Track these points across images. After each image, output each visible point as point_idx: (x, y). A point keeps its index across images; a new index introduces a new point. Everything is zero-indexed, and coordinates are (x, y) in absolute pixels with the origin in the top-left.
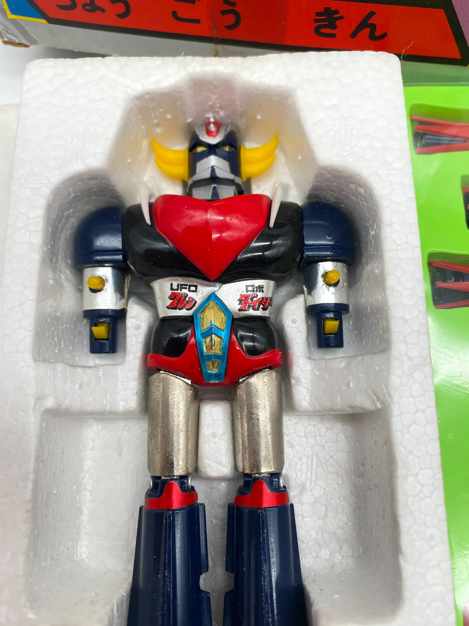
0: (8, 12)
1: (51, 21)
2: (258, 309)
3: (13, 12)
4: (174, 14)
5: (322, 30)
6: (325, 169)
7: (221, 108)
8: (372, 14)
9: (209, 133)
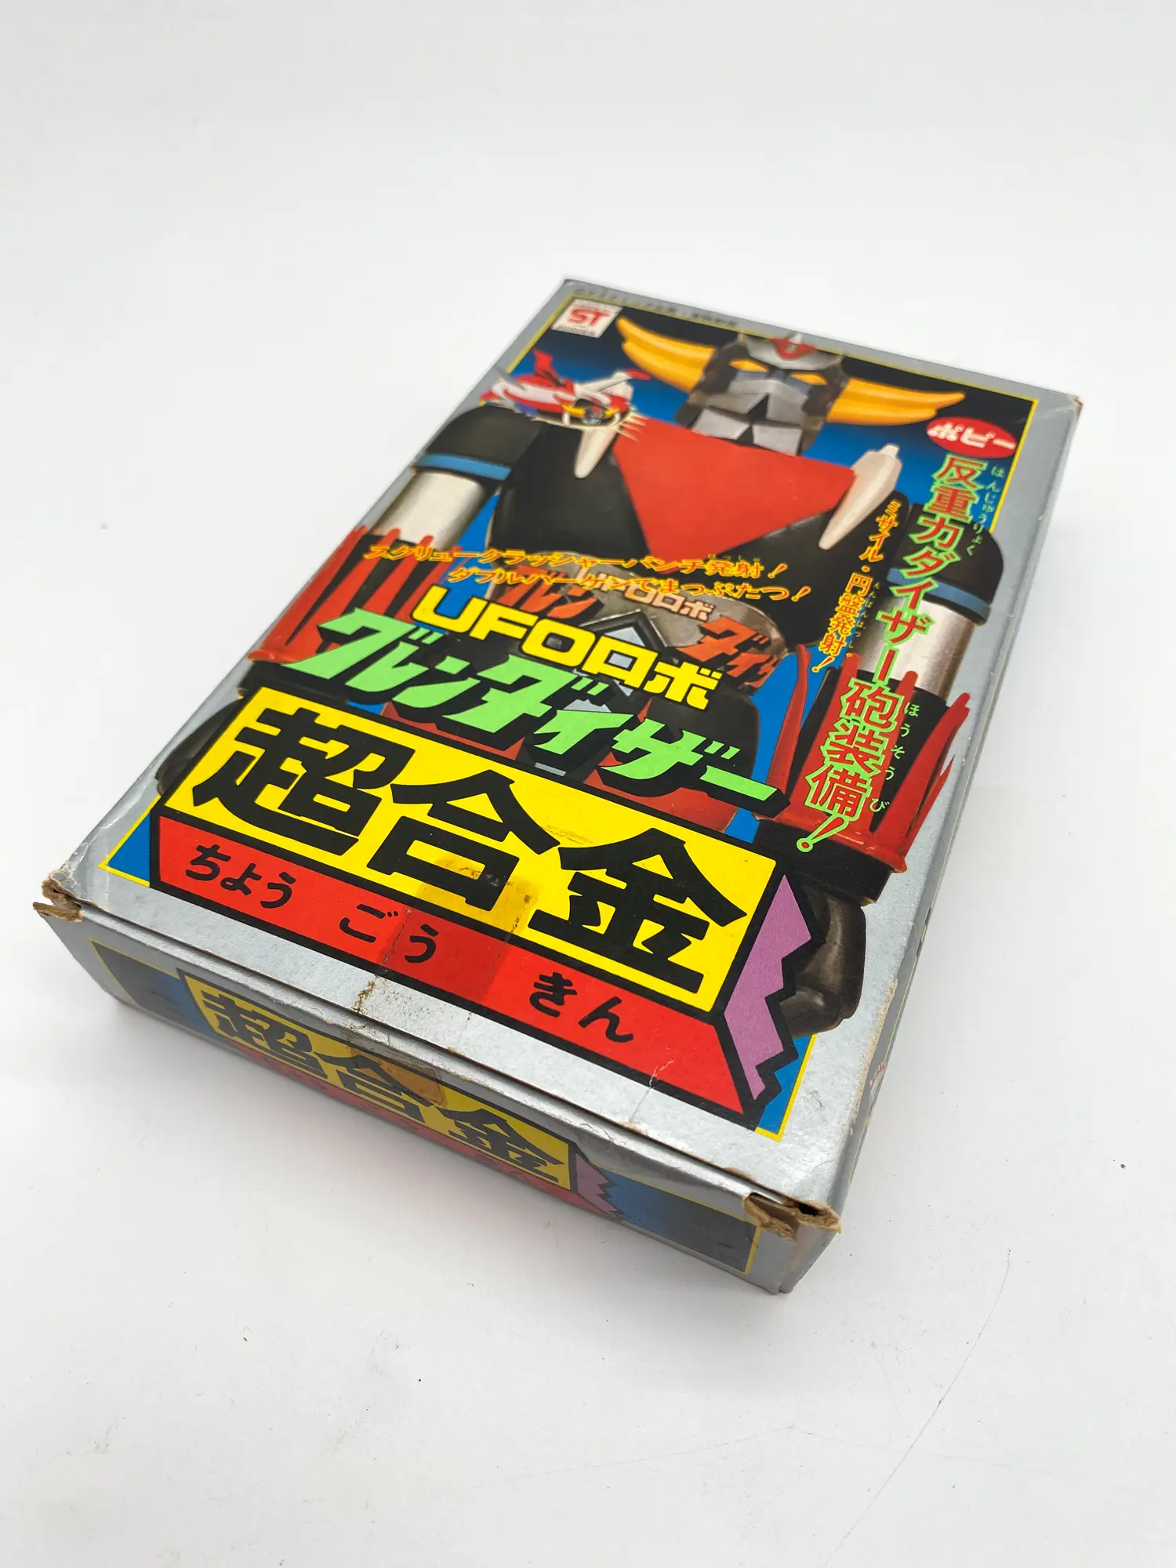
4: (345, 923)
5: (543, 1001)
8: (615, 1001)
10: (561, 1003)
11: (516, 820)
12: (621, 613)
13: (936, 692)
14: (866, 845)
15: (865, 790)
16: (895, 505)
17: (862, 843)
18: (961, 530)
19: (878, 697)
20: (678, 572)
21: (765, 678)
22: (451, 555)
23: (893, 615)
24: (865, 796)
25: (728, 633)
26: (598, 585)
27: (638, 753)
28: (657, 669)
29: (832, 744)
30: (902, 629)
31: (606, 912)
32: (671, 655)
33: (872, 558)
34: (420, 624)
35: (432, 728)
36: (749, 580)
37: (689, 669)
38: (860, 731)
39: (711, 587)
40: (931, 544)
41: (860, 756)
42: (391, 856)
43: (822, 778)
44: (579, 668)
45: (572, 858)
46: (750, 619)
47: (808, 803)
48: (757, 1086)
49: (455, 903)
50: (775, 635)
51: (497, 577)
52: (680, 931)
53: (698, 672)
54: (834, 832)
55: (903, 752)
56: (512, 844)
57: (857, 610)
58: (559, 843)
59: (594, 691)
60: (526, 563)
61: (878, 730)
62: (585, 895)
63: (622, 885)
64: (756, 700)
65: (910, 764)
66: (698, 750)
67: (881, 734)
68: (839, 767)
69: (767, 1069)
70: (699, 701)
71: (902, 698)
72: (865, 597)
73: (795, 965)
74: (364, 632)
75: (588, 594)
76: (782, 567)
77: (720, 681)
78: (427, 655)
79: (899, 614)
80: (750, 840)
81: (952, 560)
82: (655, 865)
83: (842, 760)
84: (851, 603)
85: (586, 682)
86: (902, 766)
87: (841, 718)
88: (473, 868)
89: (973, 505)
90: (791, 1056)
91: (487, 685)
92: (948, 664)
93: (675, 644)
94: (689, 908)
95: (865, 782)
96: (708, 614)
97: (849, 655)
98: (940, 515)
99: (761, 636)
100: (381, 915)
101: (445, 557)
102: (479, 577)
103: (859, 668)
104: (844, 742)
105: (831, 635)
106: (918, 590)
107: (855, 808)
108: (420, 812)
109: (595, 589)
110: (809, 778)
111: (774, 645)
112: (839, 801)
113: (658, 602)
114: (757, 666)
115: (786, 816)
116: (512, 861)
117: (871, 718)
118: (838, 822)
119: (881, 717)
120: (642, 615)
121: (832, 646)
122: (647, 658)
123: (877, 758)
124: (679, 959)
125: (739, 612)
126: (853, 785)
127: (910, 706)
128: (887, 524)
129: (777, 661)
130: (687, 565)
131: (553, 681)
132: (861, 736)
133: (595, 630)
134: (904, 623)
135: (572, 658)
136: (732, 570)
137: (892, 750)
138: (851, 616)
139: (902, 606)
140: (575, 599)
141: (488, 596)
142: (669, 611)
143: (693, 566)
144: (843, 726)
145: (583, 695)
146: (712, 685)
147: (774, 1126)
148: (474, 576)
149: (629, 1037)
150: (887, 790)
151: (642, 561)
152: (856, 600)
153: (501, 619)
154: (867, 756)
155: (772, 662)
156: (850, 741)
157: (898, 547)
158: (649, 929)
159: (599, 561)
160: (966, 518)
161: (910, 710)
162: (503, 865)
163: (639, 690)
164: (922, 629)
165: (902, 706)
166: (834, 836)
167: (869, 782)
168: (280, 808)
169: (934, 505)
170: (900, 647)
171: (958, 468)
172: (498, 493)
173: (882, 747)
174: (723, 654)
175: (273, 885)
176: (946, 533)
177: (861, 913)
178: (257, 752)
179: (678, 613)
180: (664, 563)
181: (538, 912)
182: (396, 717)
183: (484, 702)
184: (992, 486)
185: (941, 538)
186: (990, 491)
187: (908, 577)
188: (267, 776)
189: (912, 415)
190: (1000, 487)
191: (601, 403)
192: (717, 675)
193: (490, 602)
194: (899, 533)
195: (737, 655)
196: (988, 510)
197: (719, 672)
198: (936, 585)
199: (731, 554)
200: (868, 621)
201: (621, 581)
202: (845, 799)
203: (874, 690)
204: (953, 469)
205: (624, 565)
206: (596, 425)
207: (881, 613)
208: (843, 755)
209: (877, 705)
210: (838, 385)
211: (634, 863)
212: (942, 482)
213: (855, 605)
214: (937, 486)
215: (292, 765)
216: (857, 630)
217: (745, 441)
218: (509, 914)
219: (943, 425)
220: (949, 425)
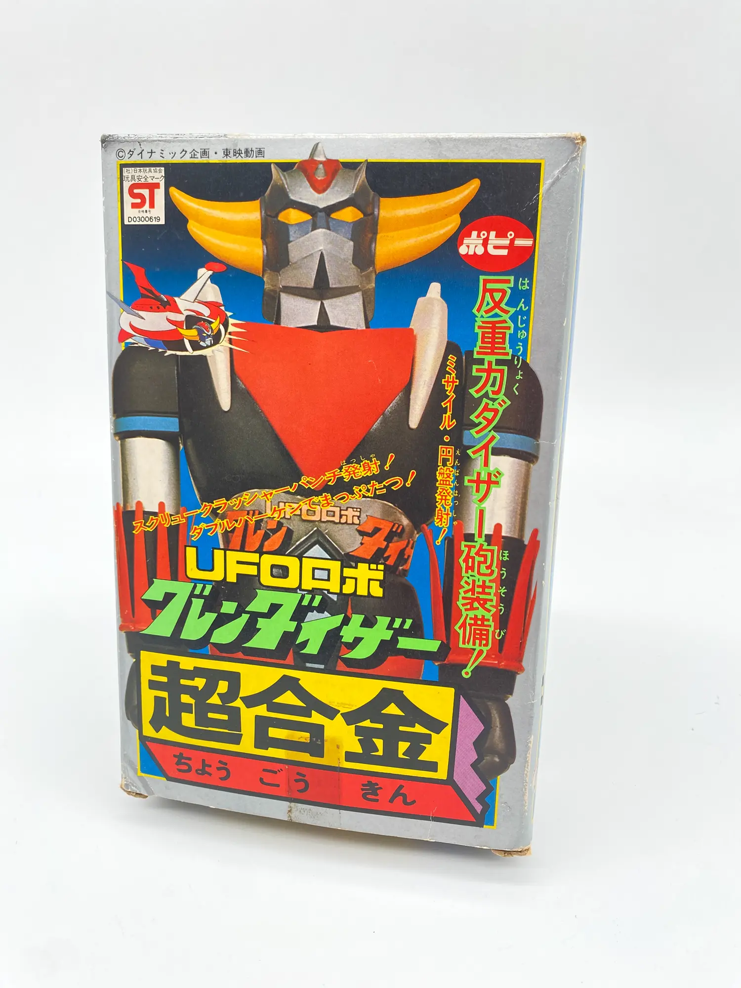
0: (139, 771)
1: (169, 779)
3: (143, 771)
4: (261, 780)
5: (369, 796)
8: (401, 787)
10: (376, 794)
11: (312, 704)
12: (306, 536)
13: (516, 536)
14: (499, 663)
15: (490, 626)
16: (452, 359)
17: (497, 662)
18: (505, 368)
19: (481, 553)
20: (327, 485)
21: (410, 561)
22: (183, 517)
23: (475, 478)
24: (491, 629)
25: (377, 530)
26: (282, 516)
27: (358, 640)
28: (345, 575)
29: (464, 598)
30: (483, 487)
31: (379, 743)
32: (349, 561)
33: (449, 426)
34: (196, 581)
35: (240, 655)
36: (374, 477)
37: (362, 566)
38: (477, 583)
39: (352, 492)
40: (486, 395)
41: (482, 602)
42: (262, 741)
43: (463, 625)
44: (300, 587)
45: (351, 718)
46: (386, 512)
47: (461, 645)
48: (479, 808)
49: (305, 757)
50: (405, 521)
51: (219, 527)
52: (419, 743)
53: (370, 569)
54: (480, 660)
55: (506, 591)
56: (316, 718)
57: (451, 480)
58: (339, 711)
59: (316, 603)
60: (230, 509)
61: (487, 579)
62: (365, 736)
63: (380, 726)
64: (410, 579)
65: (512, 598)
66: (390, 627)
67: (490, 581)
69: (481, 799)
70: (377, 591)
71: (496, 548)
72: (452, 467)
73: (480, 744)
74: (169, 597)
75: (280, 525)
76: (391, 457)
77: (384, 571)
78: (211, 604)
79: (479, 474)
80: (436, 679)
81: (505, 406)
82: (393, 709)
83: (472, 609)
84: (445, 476)
85: (308, 597)
86: (506, 600)
87: (464, 577)
88: (304, 736)
89: (510, 334)
90: (490, 790)
91: (255, 617)
92: (519, 508)
93: (348, 550)
94: (419, 729)
95: (488, 620)
97: (455, 523)
98: (487, 358)
99: (397, 525)
100: (276, 773)
101: (180, 520)
102: (209, 530)
103: (464, 532)
104: (469, 595)
105: (440, 510)
106: (485, 447)
107: (487, 640)
108: (262, 710)
109: (281, 518)
110: (456, 628)
111: (407, 529)
112: (477, 639)
113: (325, 518)
114: (402, 552)
115: (452, 658)
116: (321, 728)
117: (482, 571)
118: (480, 652)
119: (487, 568)
120: (318, 532)
121: (442, 521)
122: (335, 566)
123: (491, 600)
124: (423, 757)
125: (375, 509)
126: (483, 625)
127: (503, 553)
128: (451, 383)
129: (413, 544)
130: (329, 477)
131: (290, 602)
132: (479, 586)
133: (296, 554)
134: (484, 482)
135: (292, 581)
136: (360, 471)
137: (499, 591)
138: (448, 487)
139: (478, 466)
140: (274, 531)
141: (222, 546)
142: (333, 522)
143: (334, 476)
144: (467, 583)
145: (310, 608)
146: (380, 575)
147: (491, 823)
148: (206, 531)
149: (414, 802)
150: (502, 621)
151: (300, 483)
152: (448, 472)
153: (238, 562)
154: (485, 601)
155: (410, 546)
156: (473, 594)
157: (464, 406)
158: (403, 746)
159: (274, 492)
160: (507, 354)
161: (503, 556)
162: (317, 731)
163: (340, 594)
164: (497, 483)
165: (497, 555)
166: (481, 662)
167: (491, 618)
168: (196, 725)
169: (481, 348)
170: (485, 505)
171: (492, 291)
172: (181, 447)
173: (493, 591)
174: (379, 549)
175: (219, 769)
176: (495, 378)
177: (507, 705)
178: (165, 694)
179: (340, 523)
180: (314, 479)
181: (347, 753)
182: (217, 653)
183: (259, 629)
184: (521, 304)
185: (493, 385)
186: (520, 312)
187: (477, 436)
188: (179, 708)
189: (442, 231)
190: (528, 303)
191: (205, 316)
192: (381, 567)
193: (225, 550)
194: (462, 391)
195: (387, 546)
196: (522, 337)
197: (381, 564)
198: (498, 437)
199: (354, 456)
200: (460, 488)
201: (295, 506)
202: (480, 636)
203: (477, 547)
204: (488, 294)
205: (291, 490)
206: (211, 346)
207: (466, 478)
208: (471, 604)
209: (482, 559)
210: (373, 213)
211: (382, 712)
212: (482, 316)
213: (448, 477)
214: (479, 323)
215: (186, 699)
216: (455, 498)
217: (324, 325)
218: (333, 758)
219: (469, 236)
220: (474, 234)
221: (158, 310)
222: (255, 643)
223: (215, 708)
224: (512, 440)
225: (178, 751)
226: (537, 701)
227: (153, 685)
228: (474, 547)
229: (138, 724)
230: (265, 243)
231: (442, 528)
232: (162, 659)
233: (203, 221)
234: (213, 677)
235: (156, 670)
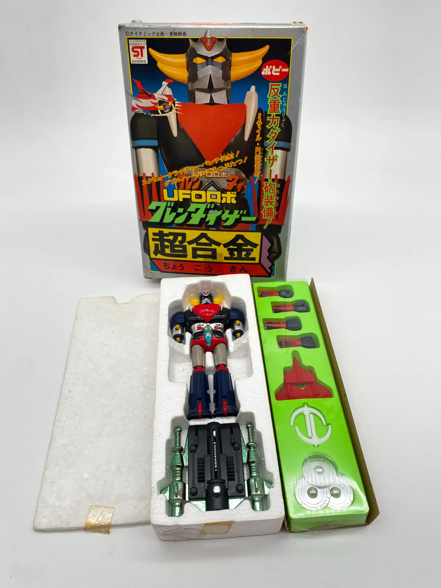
0: (150, 270)
1: (161, 272)
2: (219, 329)
3: (151, 270)
4: (195, 269)
5: (232, 271)
6: (233, 297)
7: (208, 289)
8: (243, 267)
9: (205, 294)
10: (235, 270)
11: (212, 242)
12: (208, 182)
13: (282, 178)
15: (273, 211)
16: (260, 114)
17: (275, 223)
18: (279, 117)
19: (271, 185)
20: (215, 164)
21: (245, 190)
22: (161, 178)
23: (268, 158)
24: (274, 211)
25: (233, 179)
26: (199, 176)
27: (227, 219)
28: (222, 196)
29: (264, 202)
30: (271, 162)
32: (224, 191)
33: (259, 140)
34: (168, 201)
35: (185, 227)
36: (232, 160)
37: (229, 193)
38: (269, 196)
39: (224, 166)
40: (272, 128)
41: (270, 203)
42: (195, 255)
43: (264, 211)
44: (206, 201)
45: (226, 245)
46: (237, 173)
47: (263, 218)
48: (269, 271)
49: (210, 260)
50: (244, 176)
51: (175, 181)
52: (249, 252)
53: (231, 194)
54: (270, 222)
55: (279, 198)
56: (214, 246)
57: (260, 160)
58: (221, 244)
59: (212, 207)
60: (179, 174)
61: (272, 194)
62: (231, 251)
63: (236, 247)
64: (246, 196)
65: (281, 200)
66: (239, 214)
67: (274, 195)
68: (267, 207)
69: (270, 268)
70: (234, 202)
71: (275, 183)
72: (260, 155)
73: (270, 250)
74: (158, 208)
75: (198, 179)
76: (238, 152)
77: (236, 194)
78: (174, 209)
79: (270, 157)
80: (255, 230)
81: (279, 131)
82: (240, 241)
83: (267, 205)
84: (258, 158)
85: (209, 205)
86: (279, 201)
87: (264, 194)
88: (210, 253)
89: (280, 105)
90: (273, 265)
91: (190, 213)
92: (284, 169)
93: (223, 187)
94: (249, 247)
95: (273, 209)
96: (227, 175)
97: (261, 175)
98: (272, 114)
99: (241, 177)
100: (200, 266)
101: (160, 179)
102: (172, 182)
103: (264, 178)
104: (266, 200)
105: (256, 171)
106: (272, 147)
107: (272, 215)
108: (194, 245)
109: (199, 177)
110: (262, 212)
111: (244, 179)
113: (214, 176)
114: (243, 187)
115: (260, 223)
116: (216, 249)
117: (271, 192)
118: (270, 220)
119: (273, 190)
120: (212, 181)
121: (257, 174)
122: (219, 193)
123: (274, 202)
124: (251, 256)
125: (233, 172)
126: (271, 210)
128: (259, 123)
130: (216, 161)
131: (203, 207)
132: (270, 197)
133: (204, 190)
134: (271, 160)
135: (203, 200)
136: (227, 158)
137: (276, 198)
138: (259, 162)
139: (270, 155)
140: (196, 182)
141: (176, 188)
142: (217, 177)
143: (217, 160)
144: (266, 196)
145: (210, 209)
146: (235, 196)
147: (274, 275)
148: (170, 183)
149: (248, 271)
150: (278, 209)
151: (205, 163)
152: (259, 157)
153: (183, 194)
154: (272, 202)
155: (245, 184)
156: (268, 200)
157: (264, 132)
158: (244, 253)
159: (195, 167)
160: (280, 112)
161: (278, 186)
162: (214, 251)
163: (221, 203)
164: (276, 160)
165: (276, 185)
166: (270, 223)
167: (274, 208)
168: (171, 252)
169: (270, 110)
170: (272, 168)
171: (274, 89)
172: (159, 151)
173: (274, 198)
174: (234, 186)
175: (180, 266)
176: (275, 121)
177: (278, 237)
178: (158, 243)
179: (220, 178)
180: (210, 162)
181: (225, 257)
182: (177, 227)
183: (192, 218)
184: (284, 94)
185: (275, 124)
186: (284, 96)
187: (269, 143)
188: (164, 247)
189: (256, 66)
190: (287, 93)
191: (166, 100)
192: (235, 193)
193: (178, 190)
194: (263, 126)
195: (237, 185)
196: (285, 106)
197: (235, 192)
198: (276, 143)
199: (225, 152)
200: (263, 162)
201: (203, 172)
202: (270, 214)
203: (269, 184)
204: (272, 90)
205: (201, 166)
206: (169, 112)
207: (265, 159)
208: (267, 204)
209: (271, 188)
210: (229, 59)
211: (237, 242)
212: (270, 98)
213: (259, 158)
214: (269, 101)
215: (166, 244)
216: (261, 166)
217: (212, 103)
218: (220, 259)
219: (265, 67)
220: (267, 67)
221: (147, 98)
222: (190, 222)
223: (177, 246)
224: (282, 144)
225: (164, 262)
226: (288, 235)
227: (154, 240)
228: (268, 183)
229: (149, 254)
230: (188, 71)
231: (256, 177)
232: (157, 230)
233: (163, 62)
234: (176, 235)
235: (154, 234)
